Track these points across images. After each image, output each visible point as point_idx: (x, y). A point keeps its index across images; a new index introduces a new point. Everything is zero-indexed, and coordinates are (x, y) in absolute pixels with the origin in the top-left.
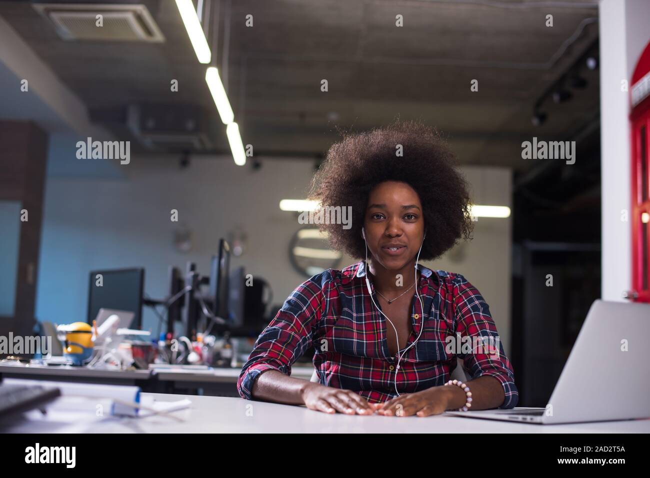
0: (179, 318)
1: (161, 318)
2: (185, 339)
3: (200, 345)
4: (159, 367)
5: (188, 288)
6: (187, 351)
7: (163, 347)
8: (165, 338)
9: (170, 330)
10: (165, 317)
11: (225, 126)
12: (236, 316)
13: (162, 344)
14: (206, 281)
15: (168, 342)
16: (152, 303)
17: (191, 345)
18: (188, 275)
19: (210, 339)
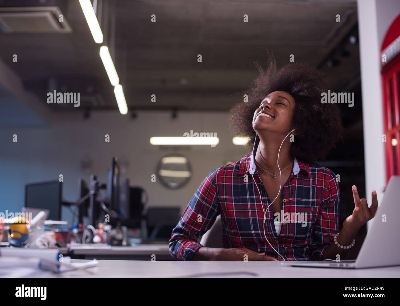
0: (86, 215)
1: (74, 214)
2: (91, 227)
3: (101, 231)
4: (74, 246)
5: (92, 192)
6: (93, 235)
7: (76, 233)
8: (77, 227)
9: (81, 221)
10: (77, 213)
11: (113, 88)
12: (124, 211)
13: (75, 231)
14: (104, 187)
15: (80, 230)
16: (68, 204)
17: (95, 231)
18: (91, 184)
19: (108, 228)
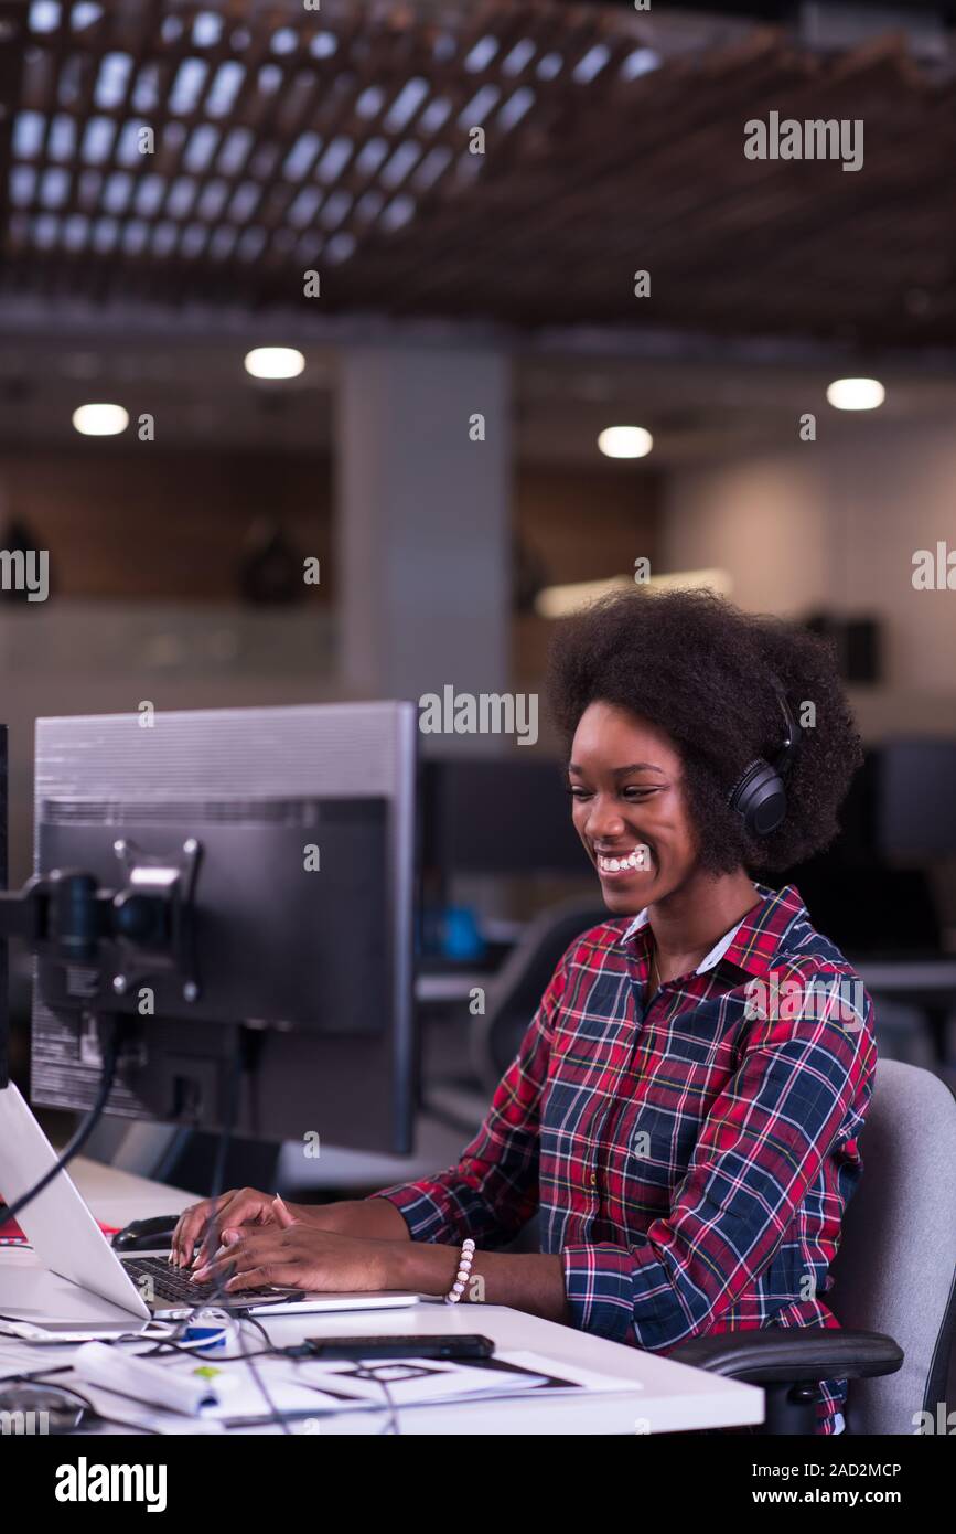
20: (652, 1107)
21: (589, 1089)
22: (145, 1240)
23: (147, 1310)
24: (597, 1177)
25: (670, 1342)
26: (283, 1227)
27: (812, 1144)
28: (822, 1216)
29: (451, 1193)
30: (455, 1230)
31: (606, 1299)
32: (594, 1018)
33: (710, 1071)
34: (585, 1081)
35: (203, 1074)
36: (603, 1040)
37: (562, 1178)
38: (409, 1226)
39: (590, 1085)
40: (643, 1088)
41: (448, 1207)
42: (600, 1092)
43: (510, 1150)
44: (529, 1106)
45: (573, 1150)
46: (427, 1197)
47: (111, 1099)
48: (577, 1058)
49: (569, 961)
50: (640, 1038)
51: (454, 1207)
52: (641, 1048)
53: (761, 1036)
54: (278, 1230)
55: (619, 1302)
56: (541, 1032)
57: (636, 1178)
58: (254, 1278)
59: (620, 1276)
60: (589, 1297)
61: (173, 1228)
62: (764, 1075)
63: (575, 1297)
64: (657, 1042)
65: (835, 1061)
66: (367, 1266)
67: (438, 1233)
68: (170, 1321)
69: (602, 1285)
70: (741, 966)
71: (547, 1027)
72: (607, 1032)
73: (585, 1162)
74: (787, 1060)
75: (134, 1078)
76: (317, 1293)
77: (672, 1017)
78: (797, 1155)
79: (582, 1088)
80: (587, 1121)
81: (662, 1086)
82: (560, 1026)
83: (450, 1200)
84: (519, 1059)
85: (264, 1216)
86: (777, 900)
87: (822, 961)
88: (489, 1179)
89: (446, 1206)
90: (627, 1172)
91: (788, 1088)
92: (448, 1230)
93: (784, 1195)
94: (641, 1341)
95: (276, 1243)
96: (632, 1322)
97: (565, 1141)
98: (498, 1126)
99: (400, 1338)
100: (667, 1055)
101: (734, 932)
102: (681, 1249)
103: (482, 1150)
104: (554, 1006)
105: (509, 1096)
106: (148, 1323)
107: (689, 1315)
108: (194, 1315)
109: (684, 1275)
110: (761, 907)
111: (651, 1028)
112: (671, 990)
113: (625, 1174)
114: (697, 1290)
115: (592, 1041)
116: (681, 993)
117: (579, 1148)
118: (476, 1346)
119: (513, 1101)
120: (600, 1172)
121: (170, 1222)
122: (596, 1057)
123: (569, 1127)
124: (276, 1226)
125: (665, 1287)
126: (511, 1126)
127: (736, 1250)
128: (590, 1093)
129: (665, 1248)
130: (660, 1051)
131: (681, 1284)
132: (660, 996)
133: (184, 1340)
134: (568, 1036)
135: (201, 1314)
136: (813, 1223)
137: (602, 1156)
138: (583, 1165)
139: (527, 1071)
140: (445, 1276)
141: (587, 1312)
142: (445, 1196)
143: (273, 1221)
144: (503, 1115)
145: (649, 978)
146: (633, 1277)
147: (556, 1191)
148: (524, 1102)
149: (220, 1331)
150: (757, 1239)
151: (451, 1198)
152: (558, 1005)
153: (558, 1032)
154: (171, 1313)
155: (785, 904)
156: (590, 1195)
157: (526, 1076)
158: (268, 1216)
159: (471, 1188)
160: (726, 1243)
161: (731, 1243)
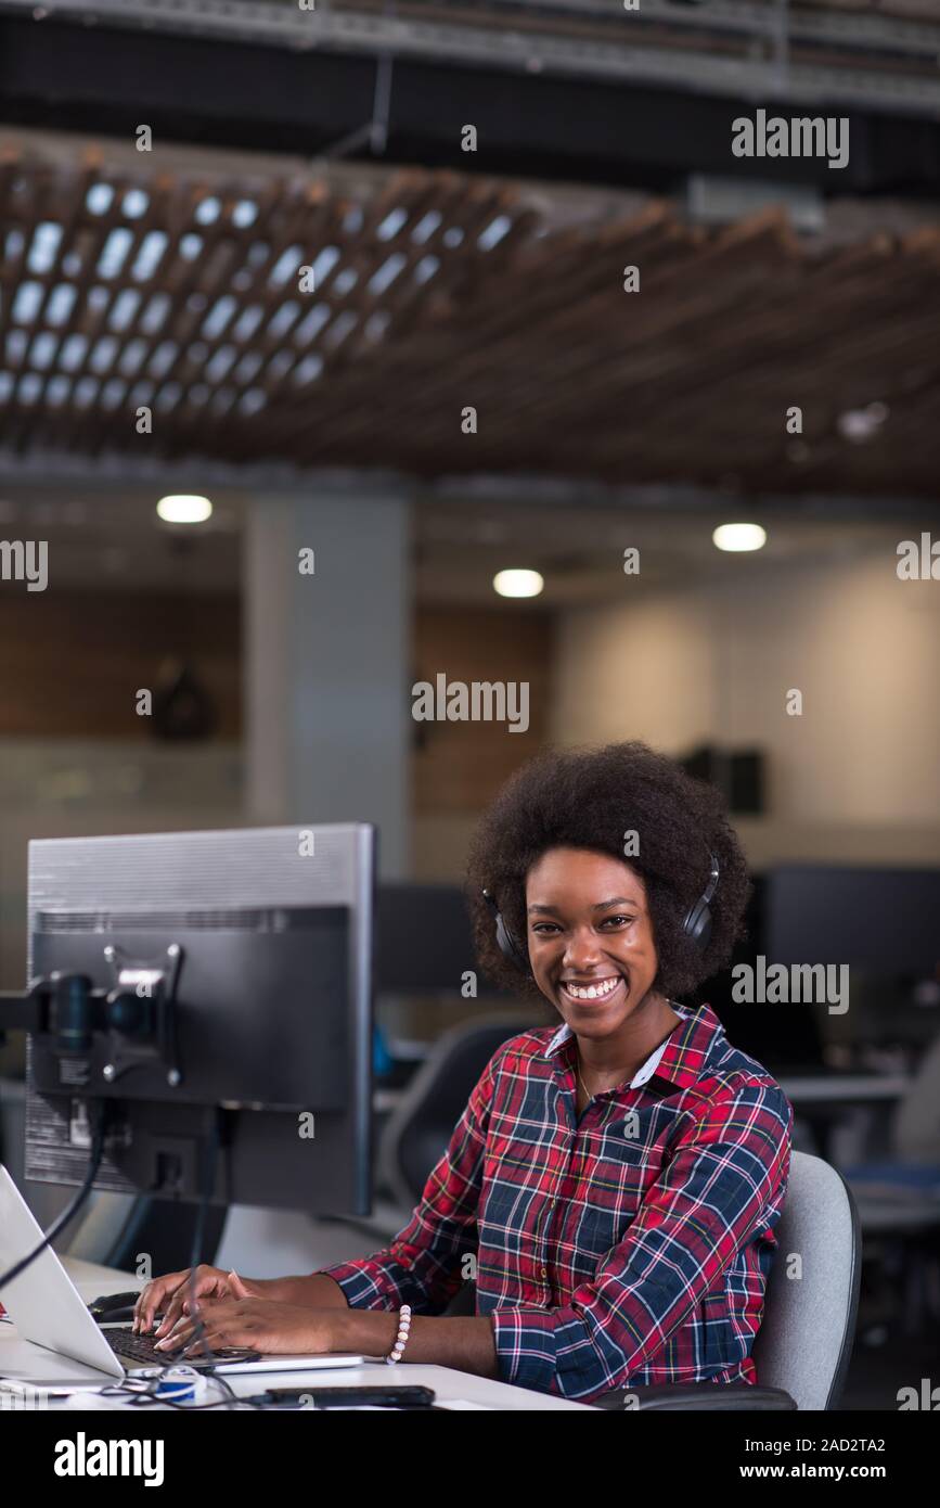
20: (593, 1207)
21: (531, 1190)
22: (110, 1313)
23: (121, 1369)
24: (547, 1270)
25: (588, 1391)
26: (237, 1297)
27: (729, 1228)
28: (746, 1292)
29: (384, 1270)
30: (388, 1302)
31: (532, 1353)
32: (528, 1122)
33: (643, 1171)
34: (526, 1182)
35: (184, 1149)
36: (539, 1143)
37: (512, 1270)
38: (347, 1298)
39: (532, 1185)
40: (583, 1190)
41: (382, 1281)
42: (541, 1193)
43: (440, 1238)
44: (458, 1197)
45: (521, 1245)
46: (362, 1272)
47: (99, 1175)
48: (515, 1159)
49: (496, 1069)
50: (575, 1143)
51: (386, 1281)
52: (577, 1152)
53: (690, 1138)
54: (234, 1302)
55: (544, 1355)
56: (469, 1131)
57: (584, 1272)
58: (214, 1342)
59: (543, 1333)
60: (517, 1352)
61: (135, 1303)
62: (692, 1168)
63: (504, 1352)
64: (592, 1146)
65: (757, 1160)
66: (315, 1330)
67: (373, 1304)
68: (144, 1379)
69: (528, 1340)
70: (672, 1081)
71: (476, 1127)
72: (542, 1136)
73: (535, 1258)
74: (714, 1157)
75: (120, 1156)
76: (271, 1355)
77: (605, 1125)
78: (714, 1235)
79: (523, 1188)
80: (533, 1220)
81: (599, 1187)
82: (494, 1130)
83: (383, 1275)
84: (447, 1155)
85: (219, 1289)
86: (696, 1018)
87: (747, 1076)
88: (420, 1260)
89: (380, 1281)
90: (575, 1267)
91: (712, 1180)
92: (382, 1301)
93: (700, 1269)
94: (563, 1390)
95: (234, 1313)
96: (555, 1374)
97: (513, 1239)
98: (428, 1215)
99: (351, 1389)
100: (601, 1157)
101: (663, 1049)
102: (603, 1309)
103: (414, 1237)
104: (483, 1109)
105: (440, 1189)
106: (123, 1379)
107: (606, 1367)
108: (164, 1373)
109: (603, 1332)
110: (683, 1026)
111: (586, 1134)
112: (603, 1100)
113: (573, 1269)
114: (613, 1345)
115: (528, 1144)
116: (612, 1103)
117: (527, 1244)
118: (419, 1394)
119: (443, 1194)
120: (550, 1267)
121: (131, 1298)
122: (535, 1160)
123: (515, 1224)
124: (232, 1298)
125: (584, 1343)
126: (442, 1216)
127: (652, 1313)
128: (532, 1193)
129: (587, 1308)
130: (594, 1154)
131: (600, 1340)
132: (592, 1105)
133: (159, 1392)
134: (502, 1139)
135: (170, 1372)
136: (739, 1299)
137: (551, 1252)
138: (532, 1259)
139: (455, 1167)
140: (386, 1339)
141: (515, 1365)
142: (378, 1272)
143: (228, 1294)
144: (433, 1205)
145: (576, 1088)
146: (555, 1334)
147: (506, 1282)
148: (453, 1195)
149: (190, 1385)
150: (672, 1305)
151: (384, 1274)
152: (487, 1109)
153: (493, 1135)
154: (143, 1373)
155: (704, 1022)
156: (541, 1287)
157: (456, 1172)
158: (224, 1288)
159: (403, 1267)
160: (644, 1305)
161: (648, 1307)
